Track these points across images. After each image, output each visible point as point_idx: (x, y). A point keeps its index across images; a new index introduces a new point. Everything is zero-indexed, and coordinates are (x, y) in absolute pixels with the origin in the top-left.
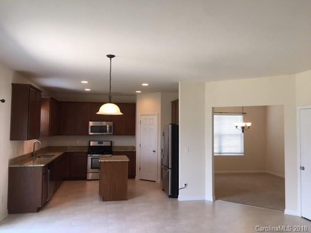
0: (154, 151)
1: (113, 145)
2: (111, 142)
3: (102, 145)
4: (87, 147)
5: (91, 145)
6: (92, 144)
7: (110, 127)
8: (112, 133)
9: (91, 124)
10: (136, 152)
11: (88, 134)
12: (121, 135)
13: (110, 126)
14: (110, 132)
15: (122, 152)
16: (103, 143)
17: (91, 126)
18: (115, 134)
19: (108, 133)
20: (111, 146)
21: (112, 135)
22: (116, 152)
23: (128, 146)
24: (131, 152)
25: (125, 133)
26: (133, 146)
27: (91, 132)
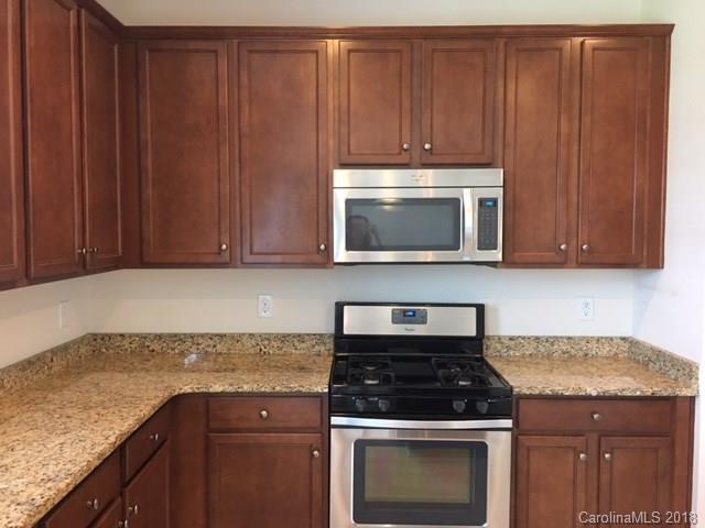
1: (489, 331)
2: (481, 310)
3: (418, 330)
5: (349, 328)
6: (355, 322)
7: (485, 206)
8: (497, 255)
9: (346, 185)
10: (692, 399)
11: (324, 259)
12: (559, 262)
13: (482, 202)
14: (486, 242)
15: (588, 398)
16: (424, 321)
17: (349, 202)
18: (517, 256)
19: (469, 250)
20: (478, 340)
21: (493, 264)
22: (542, 397)
23: (588, 340)
24: (653, 399)
25: (590, 251)
26: (623, 339)
27: (349, 247)
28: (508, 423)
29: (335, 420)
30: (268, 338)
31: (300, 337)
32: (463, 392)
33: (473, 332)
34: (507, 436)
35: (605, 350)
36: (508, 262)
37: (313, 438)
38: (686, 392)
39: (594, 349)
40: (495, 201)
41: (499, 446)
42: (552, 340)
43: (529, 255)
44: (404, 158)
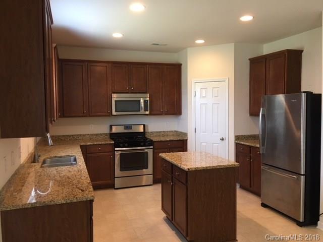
0: (222, 139)
1: (146, 131)
2: (144, 125)
3: (130, 131)
4: (106, 134)
6: (114, 130)
7: (145, 102)
8: (147, 113)
9: (115, 97)
10: (187, 140)
11: (111, 114)
12: (161, 114)
14: (146, 110)
15: (167, 141)
16: (131, 129)
17: (116, 101)
18: (153, 113)
19: (142, 112)
20: (144, 133)
21: (147, 115)
22: (158, 141)
23: (168, 132)
24: (180, 140)
25: (167, 111)
26: (175, 131)
27: (116, 111)
28: (152, 147)
29: (116, 149)
30: (92, 135)
31: (101, 134)
32: (142, 142)
33: (143, 131)
34: (152, 150)
35: (171, 134)
36: (150, 114)
37: (110, 153)
38: (186, 139)
39: (169, 133)
40: (147, 101)
41: (150, 152)
42: (160, 132)
43: (155, 112)
44: (127, 91)
